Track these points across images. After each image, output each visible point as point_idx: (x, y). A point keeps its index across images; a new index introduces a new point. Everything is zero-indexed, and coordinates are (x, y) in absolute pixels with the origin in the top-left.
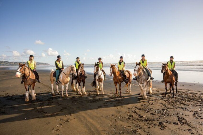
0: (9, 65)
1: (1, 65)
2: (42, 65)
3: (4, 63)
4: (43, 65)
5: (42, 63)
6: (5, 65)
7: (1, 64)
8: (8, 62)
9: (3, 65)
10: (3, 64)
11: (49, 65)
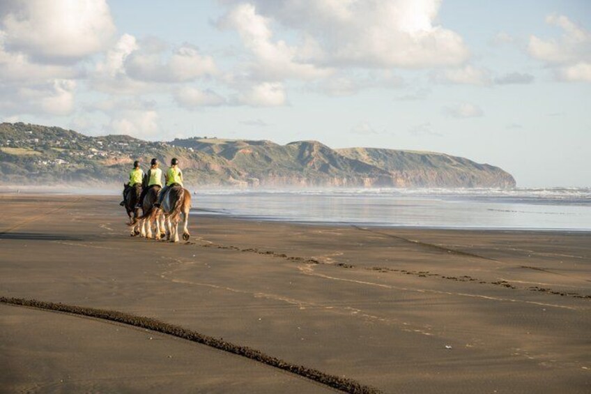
0: (76, 176)
1: (6, 171)
2: (421, 182)
3: (32, 153)
4: (440, 181)
5: (425, 159)
6: (41, 175)
7: (10, 158)
8: (74, 134)
9: (27, 167)
10: (27, 162)
11: (510, 179)
